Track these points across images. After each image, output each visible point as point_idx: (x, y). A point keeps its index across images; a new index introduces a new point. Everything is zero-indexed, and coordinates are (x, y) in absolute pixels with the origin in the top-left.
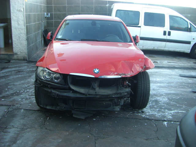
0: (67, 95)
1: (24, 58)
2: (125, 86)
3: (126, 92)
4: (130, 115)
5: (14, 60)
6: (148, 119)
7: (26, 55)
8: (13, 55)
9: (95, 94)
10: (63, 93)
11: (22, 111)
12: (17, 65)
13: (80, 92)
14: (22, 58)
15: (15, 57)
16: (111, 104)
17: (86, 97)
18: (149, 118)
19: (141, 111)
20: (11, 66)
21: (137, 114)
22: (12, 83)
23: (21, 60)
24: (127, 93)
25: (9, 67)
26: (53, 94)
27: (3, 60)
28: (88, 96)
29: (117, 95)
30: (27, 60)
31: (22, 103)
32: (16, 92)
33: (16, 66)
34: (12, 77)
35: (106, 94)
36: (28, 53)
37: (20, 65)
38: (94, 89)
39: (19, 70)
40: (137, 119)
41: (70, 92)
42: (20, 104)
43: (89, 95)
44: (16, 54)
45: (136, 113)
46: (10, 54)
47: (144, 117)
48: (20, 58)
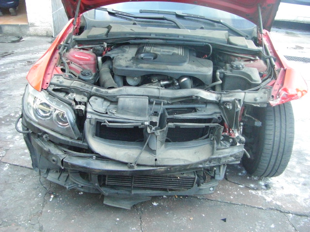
0: (85, 165)
1: (47, 32)
2: (231, 140)
3: (231, 156)
4: (238, 195)
5: (30, 36)
6: (278, 209)
7: (51, 28)
8: (27, 27)
9: (153, 163)
10: (75, 158)
11: (5, 169)
12: (32, 49)
13: (114, 158)
14: (44, 33)
15: (31, 30)
16: (195, 178)
17: (131, 171)
18: (282, 206)
19: (263, 184)
20: (19, 50)
21: (253, 192)
22: (8, 93)
23: (42, 36)
24: (235, 158)
25: (16, 51)
26: (54, 158)
27: (10, 37)
28: (136, 168)
29: (210, 162)
30: (52, 37)
31: (11, 146)
32: (9, 116)
33: (28, 49)
34: (12, 77)
35: (182, 163)
36: (54, 24)
37: (36, 47)
38: (153, 152)
39: (31, 59)
40: (254, 207)
41: (92, 157)
42: (7, 150)
43: (138, 165)
44: (33, 25)
45: (253, 189)
46: (21, 26)
47: (271, 201)
48: (40, 33)
